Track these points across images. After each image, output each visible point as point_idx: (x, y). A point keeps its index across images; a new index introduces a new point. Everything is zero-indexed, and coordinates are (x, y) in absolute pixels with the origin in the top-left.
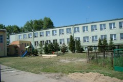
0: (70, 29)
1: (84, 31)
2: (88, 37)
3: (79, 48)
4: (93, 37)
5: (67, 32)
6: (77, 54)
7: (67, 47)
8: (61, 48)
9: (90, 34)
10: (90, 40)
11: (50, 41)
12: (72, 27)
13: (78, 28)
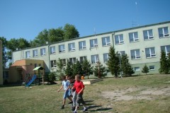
0: (108, 38)
1: (131, 40)
2: (138, 51)
3: (127, 69)
4: (147, 49)
5: (104, 44)
6: (122, 79)
7: (104, 68)
8: (94, 69)
9: (142, 45)
10: (143, 54)
11: (75, 59)
12: (110, 35)
13: (121, 36)
